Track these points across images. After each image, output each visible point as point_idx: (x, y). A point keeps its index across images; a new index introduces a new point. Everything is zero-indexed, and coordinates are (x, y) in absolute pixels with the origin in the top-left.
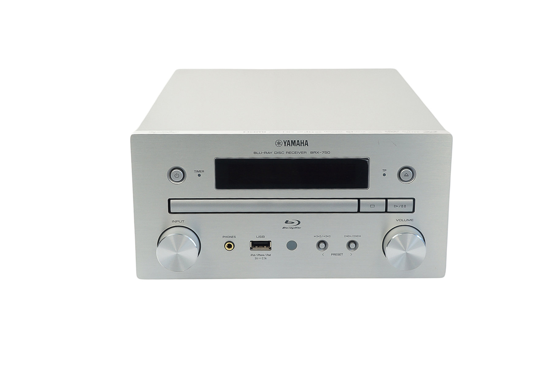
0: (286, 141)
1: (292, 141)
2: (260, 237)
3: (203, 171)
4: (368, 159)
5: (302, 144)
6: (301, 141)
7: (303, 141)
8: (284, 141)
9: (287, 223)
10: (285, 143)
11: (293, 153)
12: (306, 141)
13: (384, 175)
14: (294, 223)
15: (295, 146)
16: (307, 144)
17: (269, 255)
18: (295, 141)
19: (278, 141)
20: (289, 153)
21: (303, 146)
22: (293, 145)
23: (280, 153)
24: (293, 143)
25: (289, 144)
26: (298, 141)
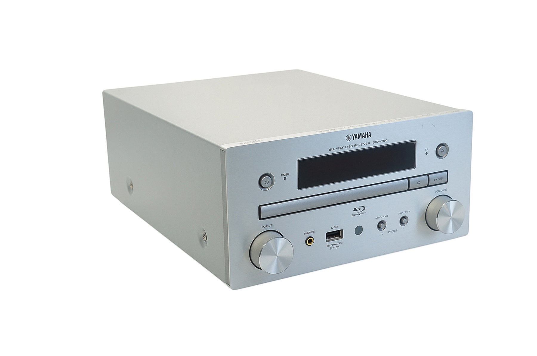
0: (354, 135)
1: (359, 134)
2: (334, 227)
3: (288, 174)
4: (415, 142)
5: (367, 136)
6: (366, 133)
7: (367, 133)
8: (353, 135)
9: (355, 211)
10: (353, 137)
11: (359, 145)
12: (370, 132)
13: (427, 153)
14: (360, 209)
15: (361, 138)
16: (370, 135)
17: (341, 243)
18: (361, 134)
19: (348, 136)
20: (357, 145)
21: (367, 137)
22: (360, 138)
23: (349, 146)
24: (360, 136)
25: (357, 138)
26: (363, 133)
